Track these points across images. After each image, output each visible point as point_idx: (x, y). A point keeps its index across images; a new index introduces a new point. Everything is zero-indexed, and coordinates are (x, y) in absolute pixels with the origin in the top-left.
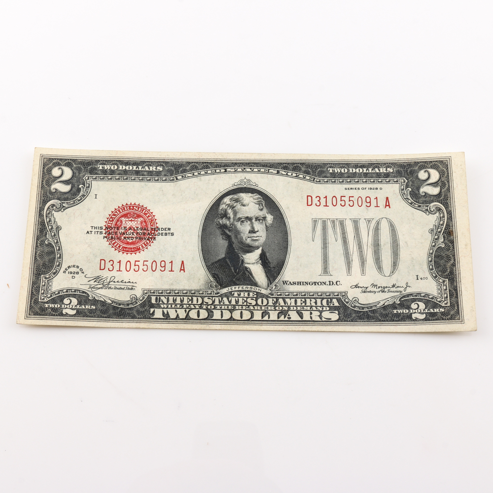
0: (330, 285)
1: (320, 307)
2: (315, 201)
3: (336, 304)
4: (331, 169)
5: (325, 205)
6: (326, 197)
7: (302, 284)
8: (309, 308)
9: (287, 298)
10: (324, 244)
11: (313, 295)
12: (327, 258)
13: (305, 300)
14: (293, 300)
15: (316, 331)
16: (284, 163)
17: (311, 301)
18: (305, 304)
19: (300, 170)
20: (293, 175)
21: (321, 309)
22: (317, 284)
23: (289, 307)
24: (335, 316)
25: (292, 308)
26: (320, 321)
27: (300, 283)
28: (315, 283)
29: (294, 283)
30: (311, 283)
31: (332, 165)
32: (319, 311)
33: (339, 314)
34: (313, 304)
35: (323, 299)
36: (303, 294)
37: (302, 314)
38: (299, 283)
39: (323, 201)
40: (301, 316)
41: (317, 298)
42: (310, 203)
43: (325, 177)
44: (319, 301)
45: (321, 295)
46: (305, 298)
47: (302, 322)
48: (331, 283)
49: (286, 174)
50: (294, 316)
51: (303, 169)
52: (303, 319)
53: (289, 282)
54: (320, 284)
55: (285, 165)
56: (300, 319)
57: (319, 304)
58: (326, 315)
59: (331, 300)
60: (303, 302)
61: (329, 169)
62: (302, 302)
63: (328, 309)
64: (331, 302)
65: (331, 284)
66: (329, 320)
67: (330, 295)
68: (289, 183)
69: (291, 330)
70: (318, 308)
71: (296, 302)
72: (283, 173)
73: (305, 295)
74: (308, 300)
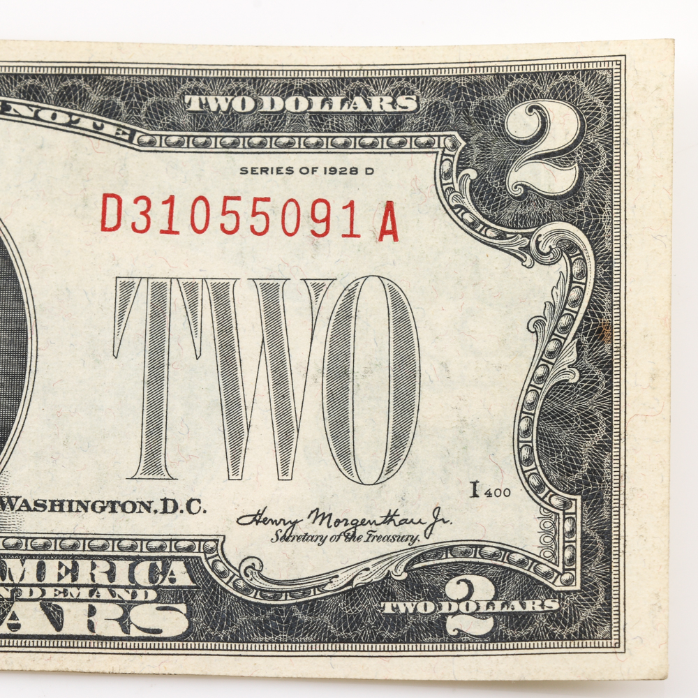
0: (165, 511)
1: (126, 587)
2: (132, 212)
3: (183, 579)
4: (195, 99)
5: (166, 228)
6: (171, 200)
7: (66, 508)
8: (84, 593)
9: (9, 556)
10: (152, 368)
11: (103, 548)
12: (159, 416)
13: (75, 565)
14: (32, 565)
15: (104, 673)
16: (27, 76)
17: (94, 566)
18: (74, 579)
19: (83, 100)
20: (57, 120)
21: (127, 597)
22: (118, 508)
23: (16, 588)
24: (174, 622)
25: (25, 593)
26: (121, 639)
27: (61, 504)
28: (113, 503)
29: (40, 505)
30: (98, 505)
31: (201, 85)
32: (120, 602)
33: (189, 615)
34: (102, 579)
35: (137, 560)
36: (69, 543)
37: (61, 613)
38: (57, 505)
39: (159, 214)
40: (55, 617)
41: (117, 558)
42: (111, 221)
43: (174, 126)
44: (122, 567)
45: (132, 548)
46: (73, 557)
47: (60, 640)
48: (170, 505)
49: (32, 114)
50: (32, 619)
51: (95, 98)
52: (64, 631)
53: (20, 501)
54: (129, 507)
55: (29, 82)
56: (51, 631)
57: (122, 578)
58: (145, 616)
59: (166, 566)
60: (67, 571)
61: (187, 98)
62: (63, 571)
63: (152, 595)
64: (164, 574)
65: (170, 509)
66: (153, 636)
67: (161, 548)
68: (41, 147)
69: (16, 667)
70: (118, 591)
71: (41, 569)
72: (24, 111)
73: (74, 547)
74: (84, 566)
